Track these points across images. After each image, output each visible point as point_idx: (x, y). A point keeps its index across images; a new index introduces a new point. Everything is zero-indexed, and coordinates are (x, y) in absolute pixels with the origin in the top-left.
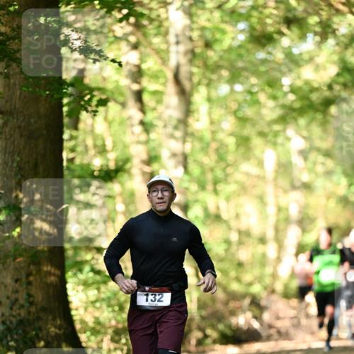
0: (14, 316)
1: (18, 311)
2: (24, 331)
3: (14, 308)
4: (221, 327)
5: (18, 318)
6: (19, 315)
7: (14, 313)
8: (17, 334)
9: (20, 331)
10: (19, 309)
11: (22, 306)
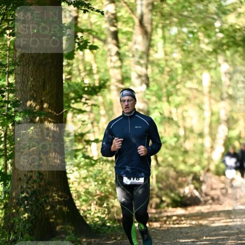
0: (29, 188)
1: (32, 185)
2: (36, 198)
3: (30, 182)
4: (173, 195)
5: (32, 189)
6: (33, 187)
7: (29, 186)
8: (31, 200)
9: (34, 199)
10: (33, 183)
11: (35, 181)
